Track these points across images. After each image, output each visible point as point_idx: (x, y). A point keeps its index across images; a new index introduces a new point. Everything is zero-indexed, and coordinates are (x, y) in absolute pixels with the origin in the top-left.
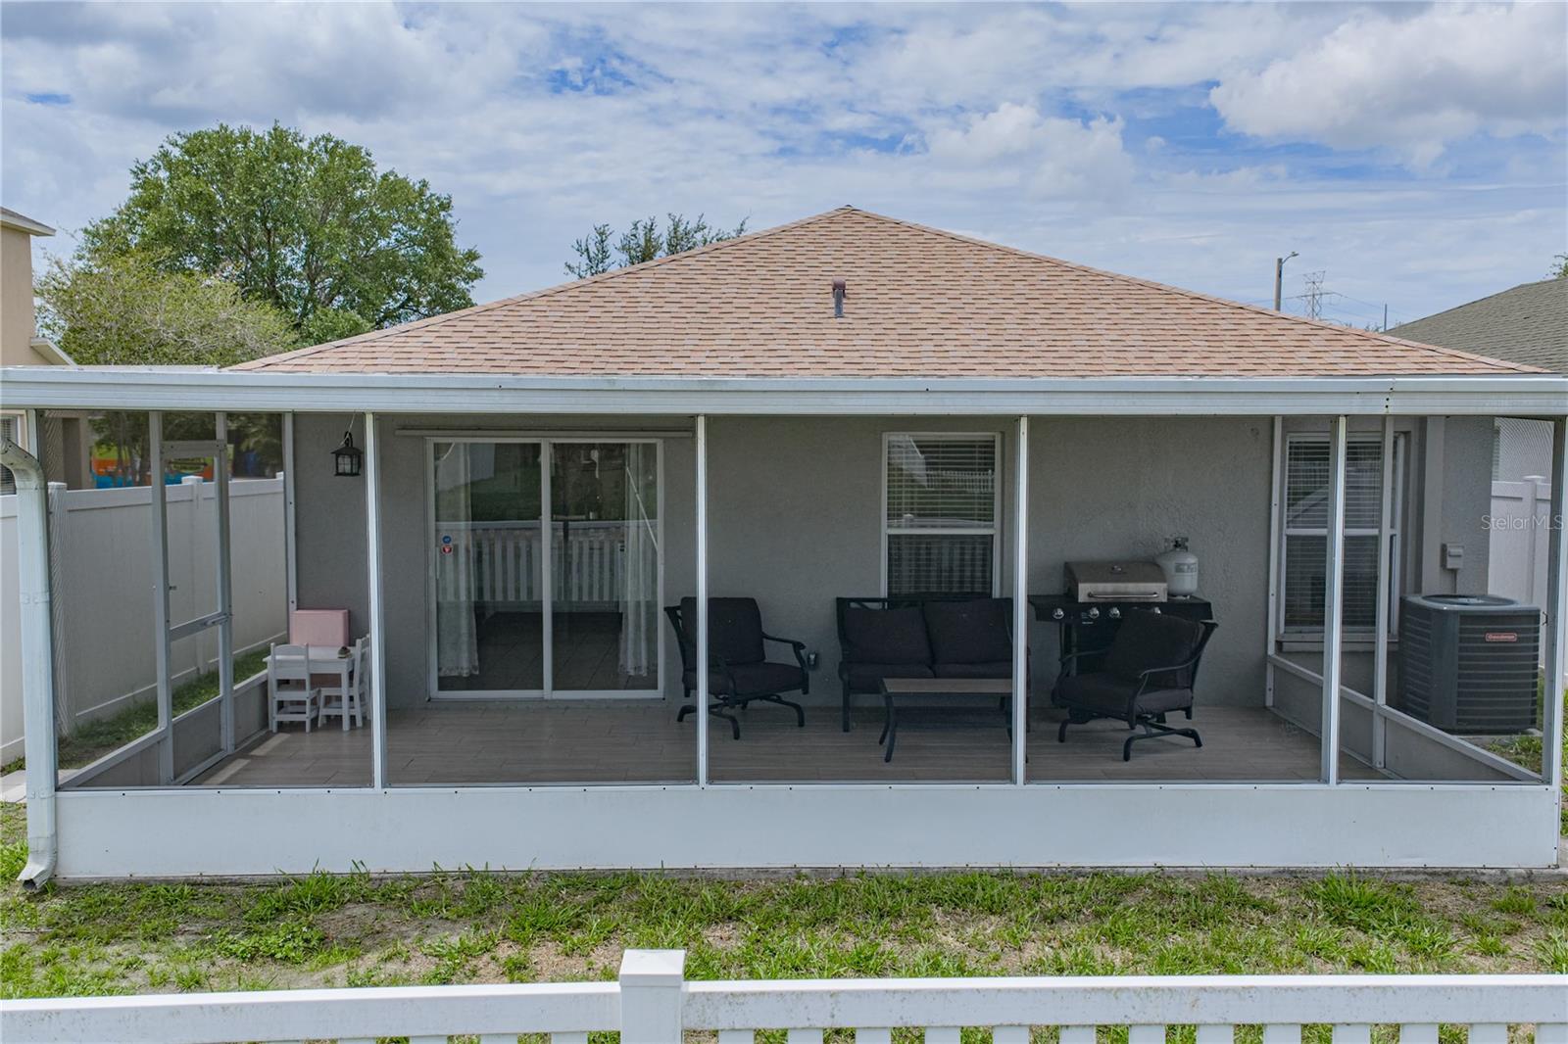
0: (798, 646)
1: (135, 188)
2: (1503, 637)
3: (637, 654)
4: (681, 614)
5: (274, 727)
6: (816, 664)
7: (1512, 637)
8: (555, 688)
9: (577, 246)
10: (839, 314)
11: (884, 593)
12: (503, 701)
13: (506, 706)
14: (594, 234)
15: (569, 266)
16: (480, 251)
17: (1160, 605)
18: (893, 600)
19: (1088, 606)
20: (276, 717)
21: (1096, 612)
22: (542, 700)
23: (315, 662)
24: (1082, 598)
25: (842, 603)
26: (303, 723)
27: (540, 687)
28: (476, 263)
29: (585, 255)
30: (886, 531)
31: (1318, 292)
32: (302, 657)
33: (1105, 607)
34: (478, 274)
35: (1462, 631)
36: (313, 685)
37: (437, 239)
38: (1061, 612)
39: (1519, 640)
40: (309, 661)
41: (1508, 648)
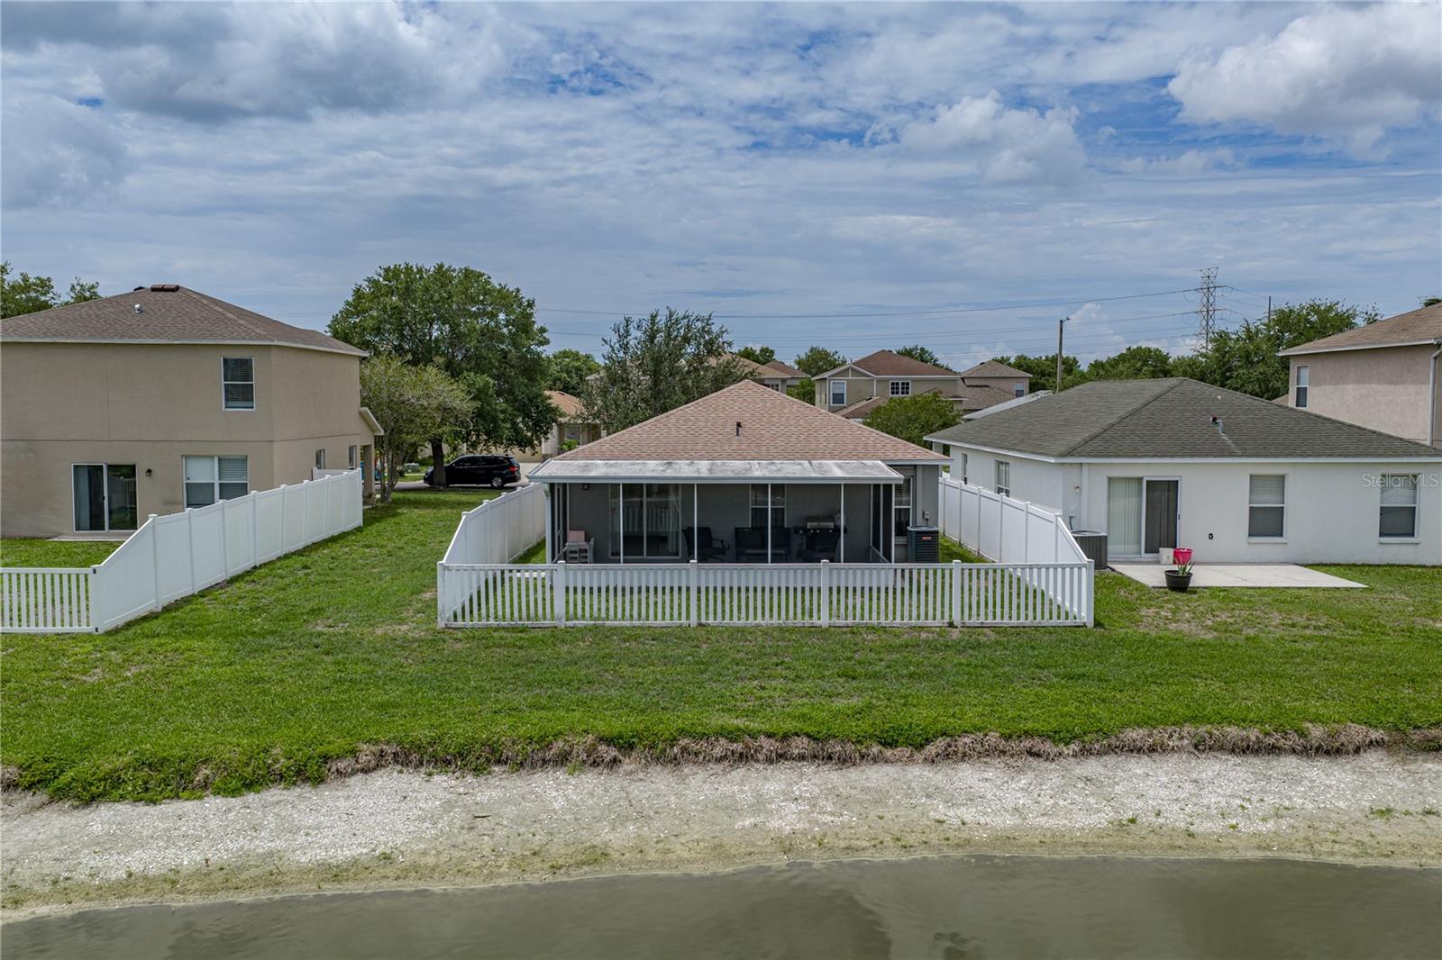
0: (722, 542)
2: (927, 538)
3: (672, 545)
4: (688, 532)
6: (729, 548)
7: (930, 538)
8: (648, 555)
10: (738, 434)
11: (750, 526)
17: (831, 529)
18: (753, 528)
19: (810, 530)
21: (812, 532)
24: (808, 527)
25: (737, 529)
27: (643, 555)
30: (751, 506)
31: (1212, 285)
33: (815, 530)
35: (916, 536)
38: (802, 532)
39: (932, 539)
41: (928, 541)
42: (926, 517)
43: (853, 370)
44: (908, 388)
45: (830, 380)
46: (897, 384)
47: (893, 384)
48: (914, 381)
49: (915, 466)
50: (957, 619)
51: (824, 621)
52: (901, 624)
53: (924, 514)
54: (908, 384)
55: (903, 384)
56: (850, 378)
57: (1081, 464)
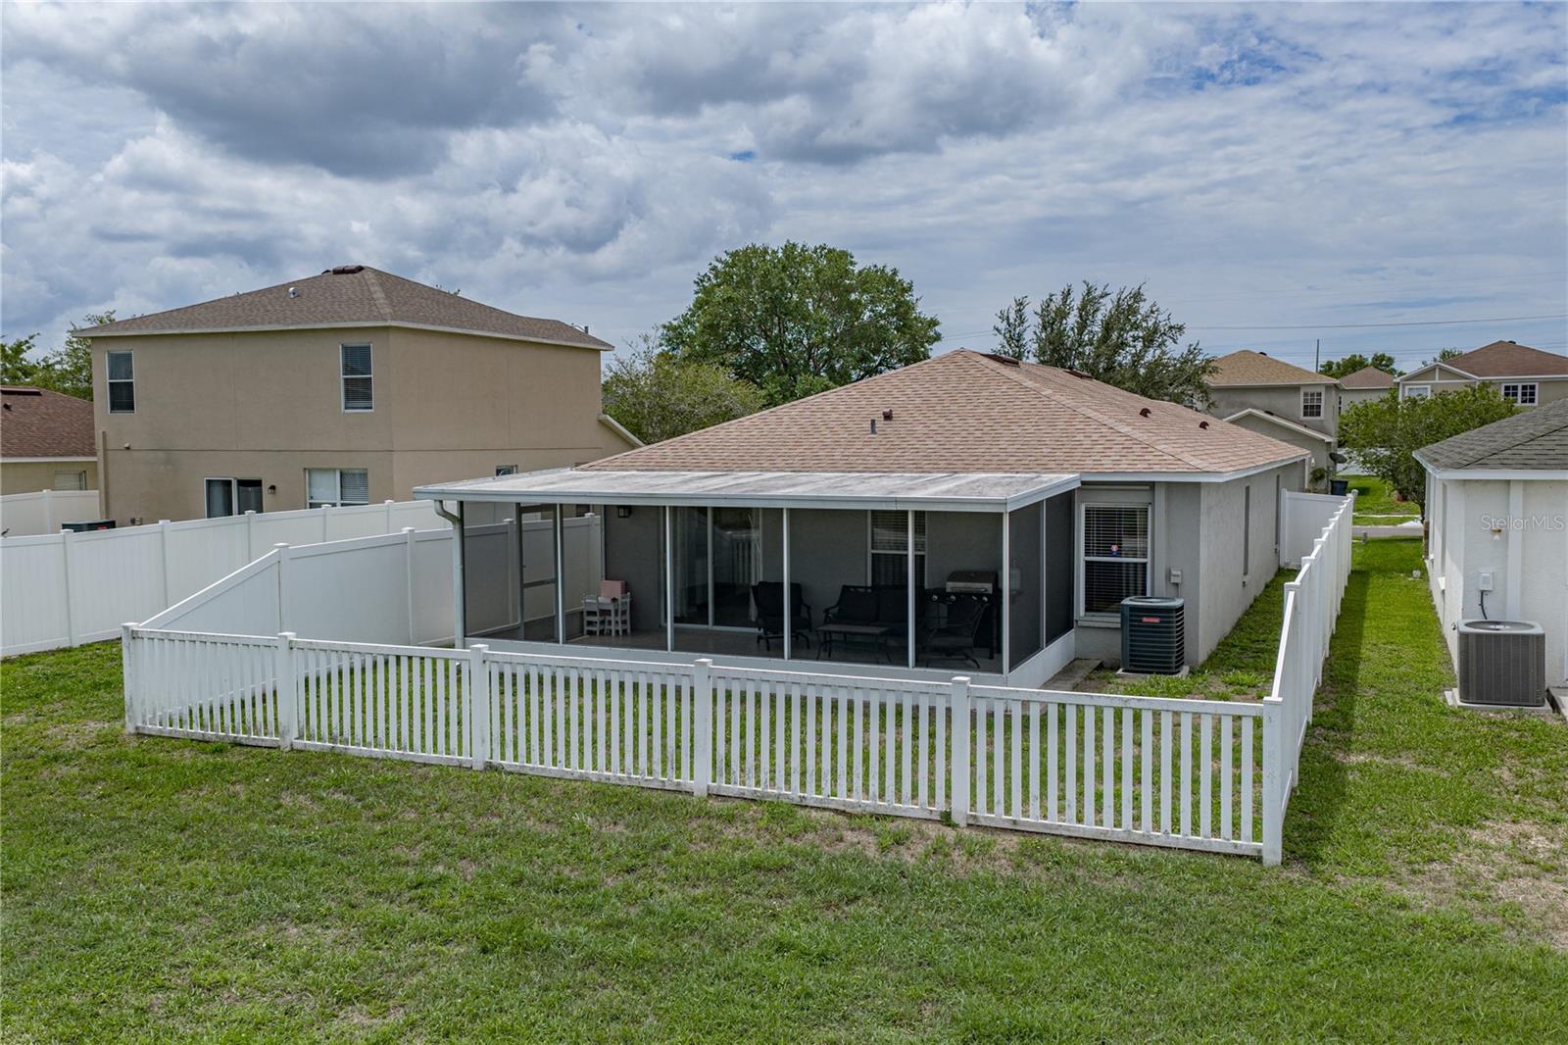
1: (697, 293)
2: (1152, 620)
5: (585, 633)
7: (1157, 620)
9: (999, 314)
10: (875, 431)
11: (869, 584)
12: (693, 629)
13: (694, 631)
14: (1014, 305)
15: (997, 329)
16: (939, 319)
17: (988, 596)
19: (950, 594)
20: (586, 628)
21: (953, 597)
22: (707, 630)
23: (602, 604)
24: (948, 590)
26: (596, 632)
27: (707, 623)
28: (937, 328)
29: (1005, 322)
30: (871, 551)
32: (595, 601)
33: (958, 594)
34: (938, 338)
35: (1131, 616)
36: (601, 615)
37: (903, 311)
38: (936, 597)
39: (1161, 622)
40: (598, 603)
41: (1153, 626)
42: (1174, 580)
43: (1441, 369)
44: (1533, 394)
45: (1404, 385)
46: (1515, 388)
47: (1507, 388)
48: (1543, 382)
49: (1152, 485)
50: (960, 807)
51: (699, 779)
52: (845, 804)
53: (1169, 575)
54: (1533, 387)
55: (1524, 387)
56: (1437, 381)
57: (1508, 482)
